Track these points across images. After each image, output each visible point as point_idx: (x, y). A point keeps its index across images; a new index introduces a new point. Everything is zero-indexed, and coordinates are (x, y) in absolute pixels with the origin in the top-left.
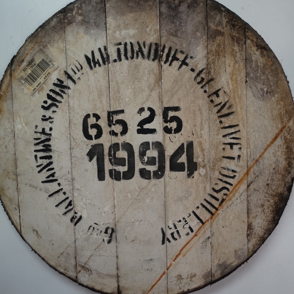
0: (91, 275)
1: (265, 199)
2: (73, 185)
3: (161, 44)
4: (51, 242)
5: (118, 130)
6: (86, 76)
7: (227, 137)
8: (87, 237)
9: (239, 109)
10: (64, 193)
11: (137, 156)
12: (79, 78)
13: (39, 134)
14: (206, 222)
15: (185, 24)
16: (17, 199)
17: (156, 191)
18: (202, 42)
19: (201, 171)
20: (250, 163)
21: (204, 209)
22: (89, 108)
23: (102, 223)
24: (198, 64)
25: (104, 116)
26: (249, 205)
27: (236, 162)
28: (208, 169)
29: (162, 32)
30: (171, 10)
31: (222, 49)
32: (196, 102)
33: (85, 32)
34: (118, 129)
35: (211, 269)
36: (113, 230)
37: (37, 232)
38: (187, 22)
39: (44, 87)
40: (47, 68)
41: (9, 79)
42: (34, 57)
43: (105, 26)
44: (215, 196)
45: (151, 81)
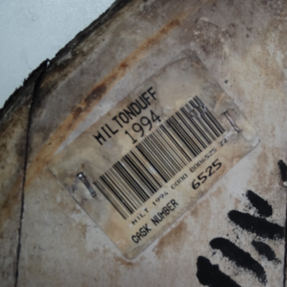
39: (189, 228)
40: (209, 142)
41: (14, 171)
42: (159, 81)
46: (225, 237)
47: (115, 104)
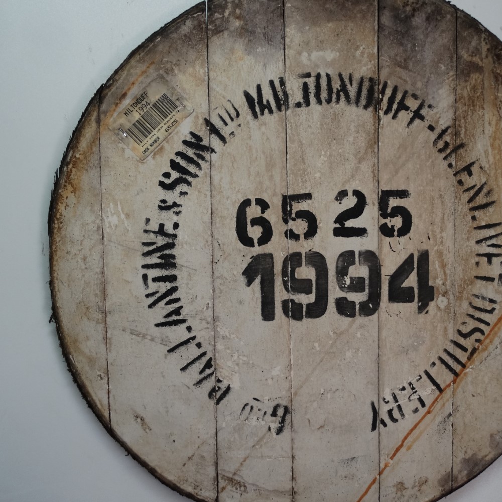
0: (245, 494)
2: (215, 329)
3: (379, 80)
4: (169, 437)
5: (300, 229)
6: (245, 129)
7: (483, 244)
8: (238, 424)
10: (199, 345)
11: (333, 276)
12: (232, 133)
13: (152, 235)
14: (445, 389)
15: (420, 48)
16: (104, 359)
17: (363, 337)
18: (447, 81)
19: (440, 301)
21: (444, 366)
22: (249, 188)
23: (267, 398)
24: (440, 117)
25: (276, 203)
27: (496, 286)
28: (451, 297)
29: (382, 60)
30: (398, 22)
31: (478, 94)
32: (435, 184)
33: (246, 50)
34: (300, 226)
35: (452, 468)
36: (287, 410)
37: (142, 419)
38: (425, 45)
39: (166, 148)
40: (172, 112)
41: (95, 129)
42: (148, 89)
43: (282, 41)
44: (461, 343)
45: (359, 143)
46: (182, 151)
47: (131, 100)
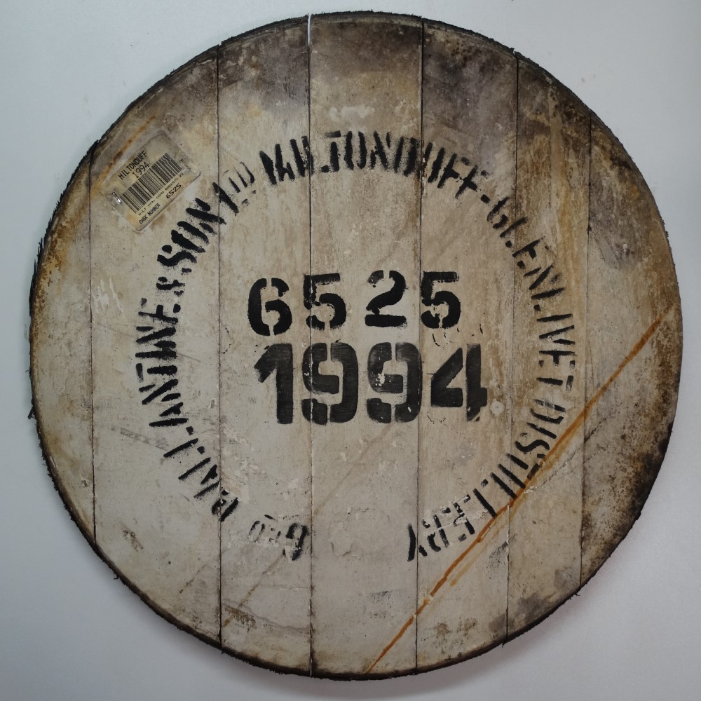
0: (253, 630)
1: (618, 465)
2: (220, 431)
3: (422, 141)
4: (164, 558)
5: (325, 316)
6: (260, 197)
7: (549, 339)
8: (247, 546)
9: (573, 283)
10: (201, 450)
11: (364, 372)
12: (246, 201)
13: (149, 319)
14: (499, 513)
15: (473, 104)
16: (90, 463)
17: (400, 447)
18: (506, 143)
19: (495, 407)
20: (592, 393)
21: (498, 486)
22: (264, 266)
23: (281, 516)
24: (496, 187)
25: (296, 284)
26: (586, 478)
27: (564, 390)
28: (509, 402)
29: (427, 117)
30: (446, 73)
31: (544, 159)
32: (489, 266)
33: (263, 104)
34: (325, 313)
35: (507, 610)
36: (305, 531)
37: (133, 535)
38: (478, 100)
39: (166, 217)
40: (174, 175)
41: (85, 193)
42: (147, 148)
43: (307, 94)
44: (520, 458)
45: (398, 216)
46: (185, 221)
47: (127, 160)
